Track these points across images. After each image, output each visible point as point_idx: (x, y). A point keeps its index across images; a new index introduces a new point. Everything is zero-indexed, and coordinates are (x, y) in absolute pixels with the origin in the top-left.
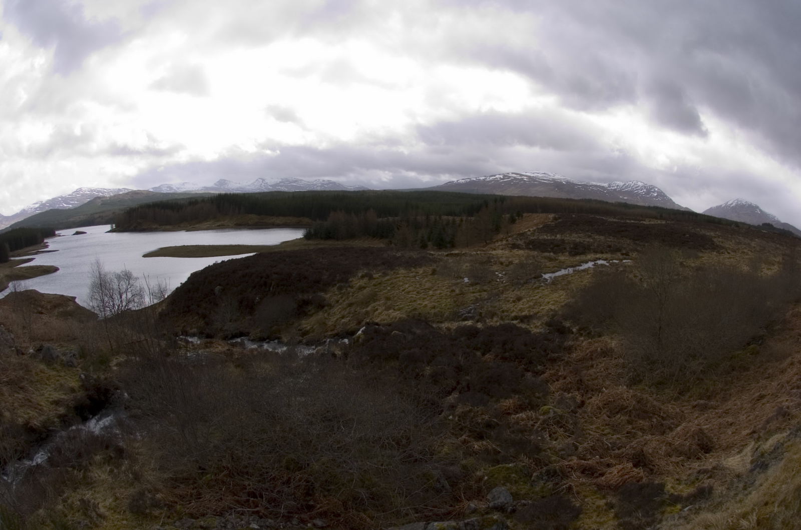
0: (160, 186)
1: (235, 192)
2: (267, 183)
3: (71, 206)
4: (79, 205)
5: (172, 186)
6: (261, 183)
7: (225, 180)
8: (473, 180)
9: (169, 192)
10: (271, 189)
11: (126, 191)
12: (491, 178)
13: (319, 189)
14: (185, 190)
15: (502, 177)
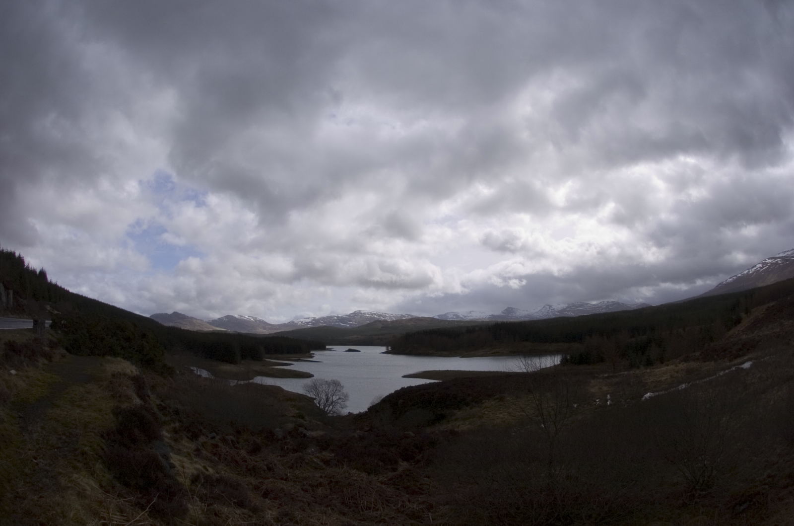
0: (445, 315)
1: (523, 319)
2: (554, 309)
3: (348, 325)
4: (358, 326)
5: (458, 314)
6: (548, 309)
7: (512, 308)
8: (739, 277)
9: (455, 320)
10: (558, 315)
11: (410, 317)
12: (753, 270)
13: (604, 311)
14: (472, 318)
15: (761, 265)
